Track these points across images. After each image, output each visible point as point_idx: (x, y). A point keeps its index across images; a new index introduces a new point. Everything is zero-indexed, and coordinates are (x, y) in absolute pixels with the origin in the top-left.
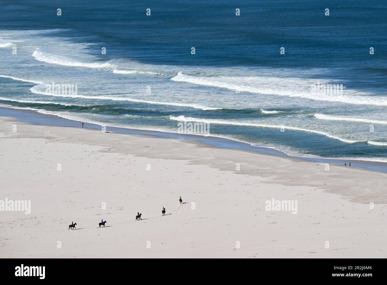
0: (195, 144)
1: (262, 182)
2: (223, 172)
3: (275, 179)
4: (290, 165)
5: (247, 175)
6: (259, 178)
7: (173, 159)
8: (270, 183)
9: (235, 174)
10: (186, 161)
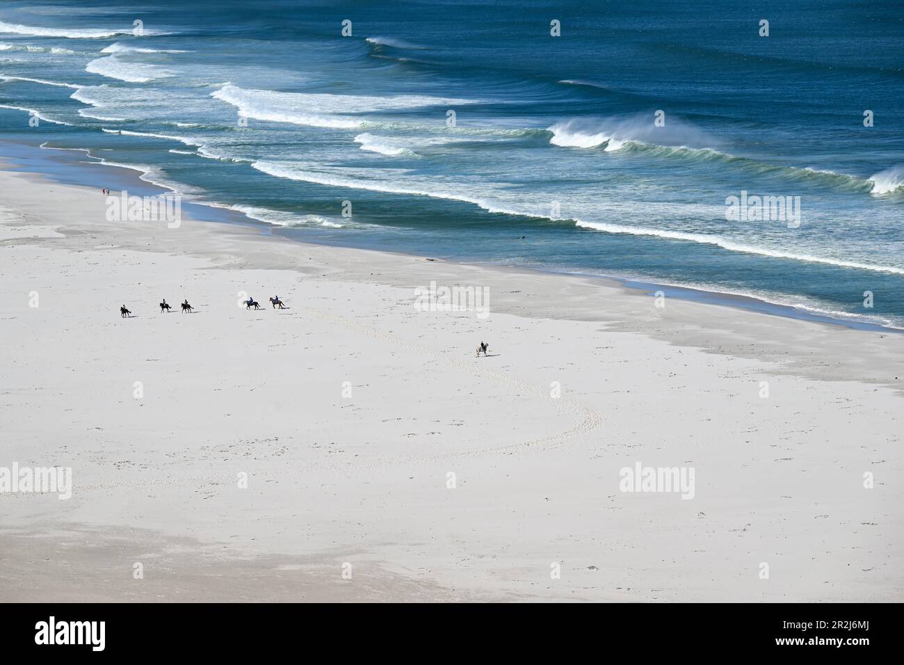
0: (619, 287)
1: (763, 371)
2: (678, 348)
3: (790, 365)
4: (822, 335)
5: (730, 357)
6: (755, 363)
7: (571, 318)
8: (779, 373)
9: (703, 354)
10: (599, 325)
